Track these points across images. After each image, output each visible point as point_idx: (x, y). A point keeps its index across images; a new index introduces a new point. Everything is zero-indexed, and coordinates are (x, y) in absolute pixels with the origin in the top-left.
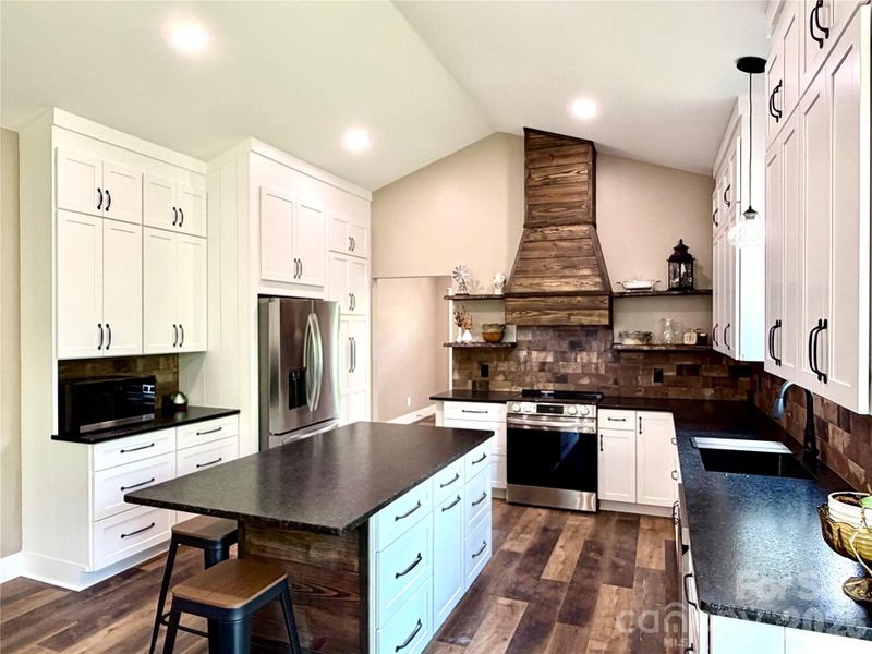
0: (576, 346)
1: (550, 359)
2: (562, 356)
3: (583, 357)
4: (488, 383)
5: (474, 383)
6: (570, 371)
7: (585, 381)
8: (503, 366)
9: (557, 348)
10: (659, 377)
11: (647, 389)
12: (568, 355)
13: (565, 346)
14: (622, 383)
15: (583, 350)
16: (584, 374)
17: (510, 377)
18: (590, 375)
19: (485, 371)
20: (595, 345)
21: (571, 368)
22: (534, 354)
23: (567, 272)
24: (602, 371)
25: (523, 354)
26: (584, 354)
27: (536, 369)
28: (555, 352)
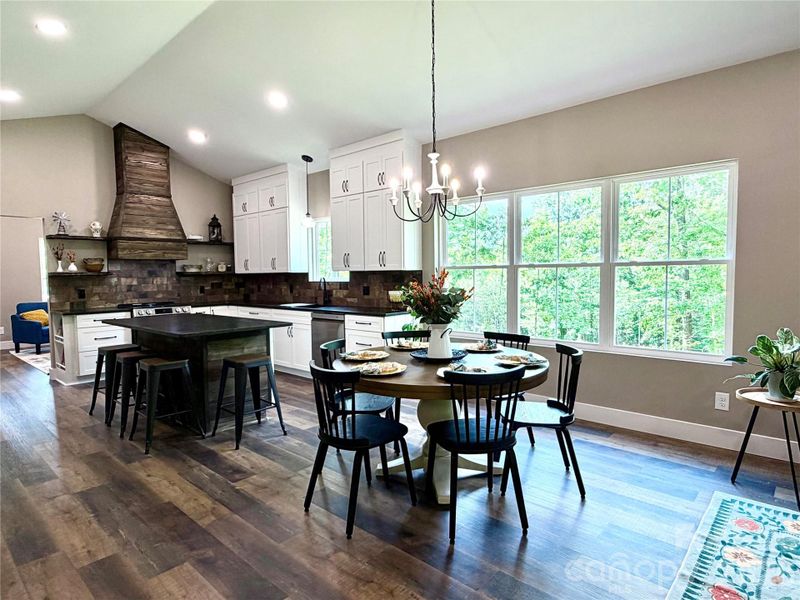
0: (152, 274)
1: (135, 283)
2: (142, 281)
3: (158, 281)
4: (84, 303)
5: (72, 304)
6: (149, 290)
7: (160, 296)
8: (98, 289)
9: (139, 275)
10: (202, 290)
11: (197, 298)
12: (147, 280)
13: (145, 274)
14: (182, 295)
15: (157, 276)
16: (158, 292)
17: (104, 297)
18: (163, 292)
19: (82, 294)
20: (165, 273)
21: (150, 289)
22: (123, 280)
23: (160, 226)
24: (170, 289)
25: (114, 280)
26: (159, 279)
27: (124, 290)
28: (138, 278)
